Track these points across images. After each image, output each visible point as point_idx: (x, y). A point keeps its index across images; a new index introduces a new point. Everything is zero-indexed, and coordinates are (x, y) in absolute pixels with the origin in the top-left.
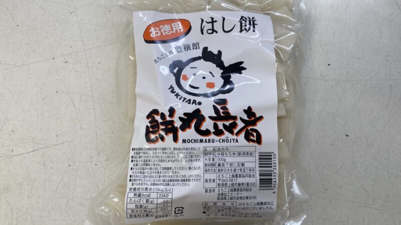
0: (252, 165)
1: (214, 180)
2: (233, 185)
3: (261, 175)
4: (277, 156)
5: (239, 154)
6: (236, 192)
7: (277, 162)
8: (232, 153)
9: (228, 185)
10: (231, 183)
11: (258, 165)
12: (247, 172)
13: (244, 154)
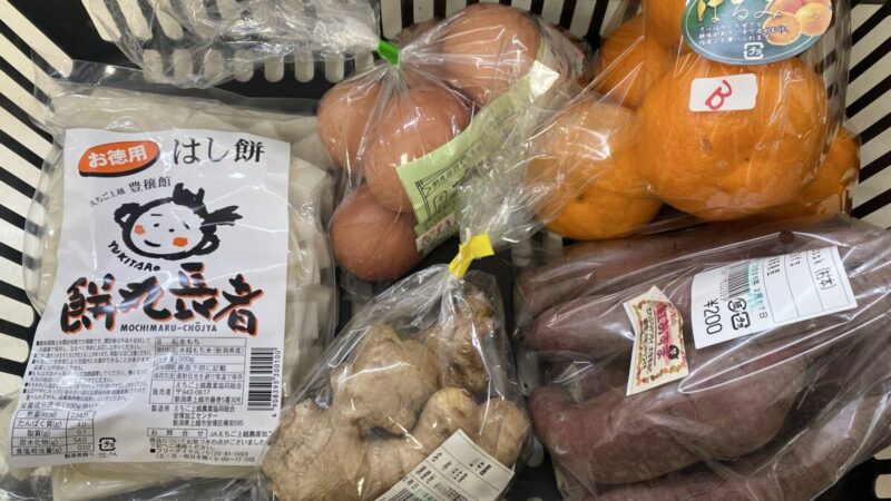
0: (239, 369)
1: (168, 391)
2: (201, 400)
3: (252, 385)
4: (281, 355)
5: (218, 350)
6: (207, 413)
7: (281, 364)
8: (205, 349)
9: (193, 399)
10: (198, 397)
11: (248, 369)
12: (229, 380)
13: (226, 350)
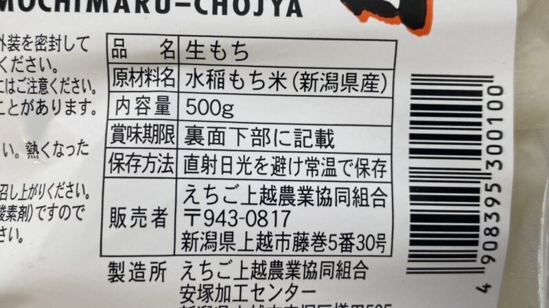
0: (375, 142)
4: (508, 98)
5: (307, 81)
6: (284, 284)
7: (507, 127)
8: (266, 75)
9: (239, 242)
10: (254, 232)
13: (331, 82)
